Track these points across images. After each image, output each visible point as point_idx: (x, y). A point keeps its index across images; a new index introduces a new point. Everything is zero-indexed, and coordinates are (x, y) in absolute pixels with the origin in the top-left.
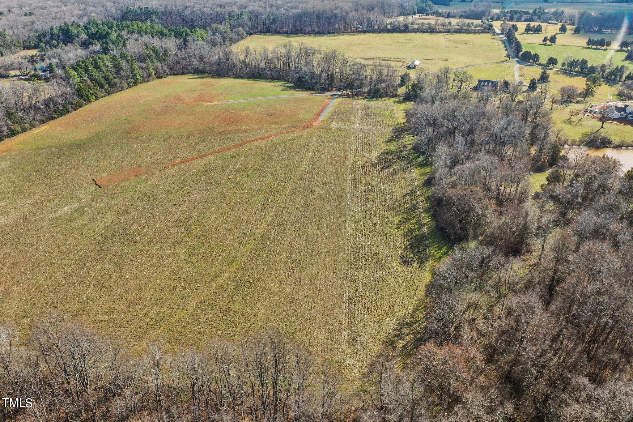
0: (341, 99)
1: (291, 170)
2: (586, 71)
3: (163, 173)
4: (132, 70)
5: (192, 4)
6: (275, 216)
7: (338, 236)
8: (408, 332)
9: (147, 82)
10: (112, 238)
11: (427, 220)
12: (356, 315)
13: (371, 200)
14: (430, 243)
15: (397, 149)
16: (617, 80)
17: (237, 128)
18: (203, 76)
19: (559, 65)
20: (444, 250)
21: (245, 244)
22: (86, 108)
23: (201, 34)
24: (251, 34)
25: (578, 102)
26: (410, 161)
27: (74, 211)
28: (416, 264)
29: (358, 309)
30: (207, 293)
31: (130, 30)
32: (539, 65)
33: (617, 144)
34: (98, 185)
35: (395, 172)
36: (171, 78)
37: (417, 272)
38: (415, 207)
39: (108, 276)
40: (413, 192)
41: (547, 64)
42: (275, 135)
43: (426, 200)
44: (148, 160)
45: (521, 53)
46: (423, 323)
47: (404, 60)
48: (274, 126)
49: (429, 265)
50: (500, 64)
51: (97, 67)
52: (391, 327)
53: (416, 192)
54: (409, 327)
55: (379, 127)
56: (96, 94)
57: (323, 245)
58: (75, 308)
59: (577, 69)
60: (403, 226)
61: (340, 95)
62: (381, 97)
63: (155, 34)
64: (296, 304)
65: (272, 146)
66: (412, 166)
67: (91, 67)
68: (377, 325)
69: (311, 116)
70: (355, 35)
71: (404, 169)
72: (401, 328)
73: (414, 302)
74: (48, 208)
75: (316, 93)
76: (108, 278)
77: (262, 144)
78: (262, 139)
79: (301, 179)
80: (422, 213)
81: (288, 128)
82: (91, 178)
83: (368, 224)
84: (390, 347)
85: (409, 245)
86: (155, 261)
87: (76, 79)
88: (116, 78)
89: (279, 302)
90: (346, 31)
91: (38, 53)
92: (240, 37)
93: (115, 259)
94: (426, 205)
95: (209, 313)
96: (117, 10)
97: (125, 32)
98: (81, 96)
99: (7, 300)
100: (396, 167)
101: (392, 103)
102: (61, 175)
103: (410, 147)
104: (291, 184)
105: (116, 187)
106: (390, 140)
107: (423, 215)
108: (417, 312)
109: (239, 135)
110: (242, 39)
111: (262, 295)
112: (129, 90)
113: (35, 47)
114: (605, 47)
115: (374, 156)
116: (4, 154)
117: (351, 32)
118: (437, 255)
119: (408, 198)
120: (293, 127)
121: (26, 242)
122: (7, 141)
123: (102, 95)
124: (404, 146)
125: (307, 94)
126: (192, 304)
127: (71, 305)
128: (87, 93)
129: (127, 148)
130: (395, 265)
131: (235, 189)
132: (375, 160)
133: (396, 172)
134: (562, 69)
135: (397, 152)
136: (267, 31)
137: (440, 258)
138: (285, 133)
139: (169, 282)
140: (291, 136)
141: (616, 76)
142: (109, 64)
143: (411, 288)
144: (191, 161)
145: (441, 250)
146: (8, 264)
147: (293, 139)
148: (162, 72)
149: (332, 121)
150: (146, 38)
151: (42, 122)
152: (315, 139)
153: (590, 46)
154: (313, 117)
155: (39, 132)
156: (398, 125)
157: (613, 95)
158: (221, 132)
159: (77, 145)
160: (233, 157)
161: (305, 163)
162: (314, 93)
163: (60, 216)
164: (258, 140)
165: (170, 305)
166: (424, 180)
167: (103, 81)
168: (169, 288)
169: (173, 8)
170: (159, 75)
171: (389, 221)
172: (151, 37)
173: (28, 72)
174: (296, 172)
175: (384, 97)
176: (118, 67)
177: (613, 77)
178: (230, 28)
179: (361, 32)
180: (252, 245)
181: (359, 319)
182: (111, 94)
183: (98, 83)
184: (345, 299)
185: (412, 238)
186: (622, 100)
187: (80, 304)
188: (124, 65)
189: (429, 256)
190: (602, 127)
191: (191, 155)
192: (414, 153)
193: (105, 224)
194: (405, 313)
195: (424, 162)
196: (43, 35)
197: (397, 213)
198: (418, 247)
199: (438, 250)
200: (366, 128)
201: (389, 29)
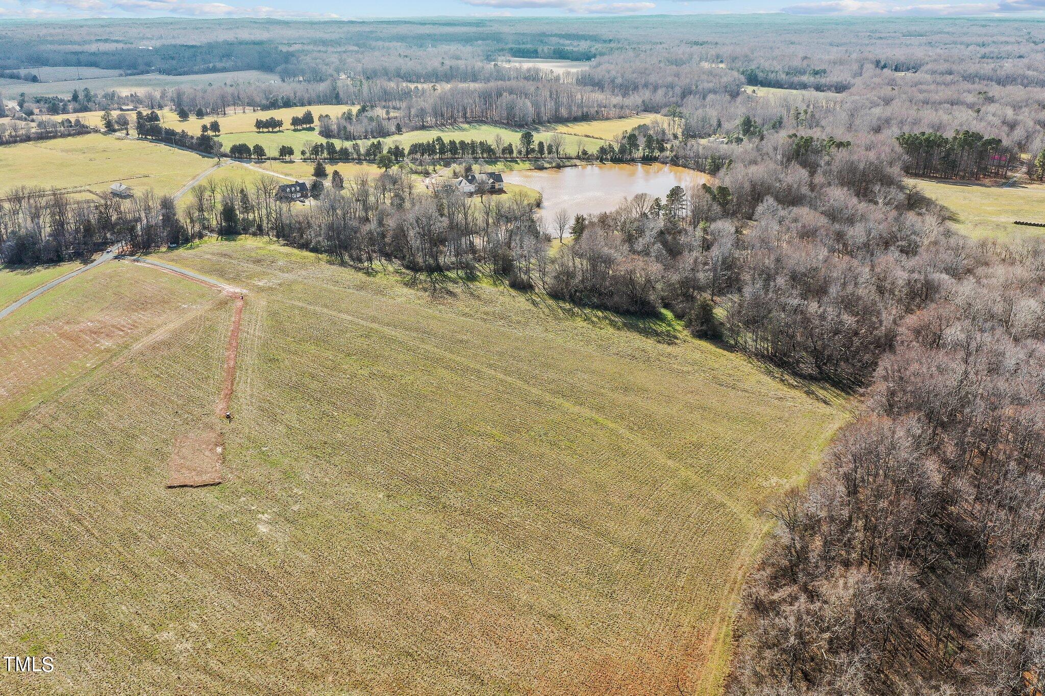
2: (337, 156)
8: (780, 375)
11: (600, 313)
13: (526, 322)
15: (403, 277)
20: (663, 324)
26: (451, 281)
28: (677, 341)
34: (207, 485)
37: (691, 344)
38: (567, 311)
40: (532, 301)
41: (280, 156)
43: (556, 301)
45: (225, 148)
46: (770, 366)
49: (683, 336)
52: (769, 379)
54: (774, 373)
59: (325, 156)
66: (465, 283)
71: (469, 288)
72: (774, 376)
73: (737, 360)
77: (256, 332)
78: (237, 328)
80: (582, 310)
81: (219, 306)
94: (568, 304)
100: (458, 290)
103: (406, 271)
106: (368, 274)
107: (586, 311)
108: (754, 363)
114: (277, 129)
118: (668, 329)
119: (541, 306)
120: (225, 303)
124: (397, 272)
133: (472, 294)
134: (305, 159)
135: (413, 279)
137: (675, 329)
141: (375, 155)
143: (714, 354)
147: (274, 313)
149: (243, 281)
156: (319, 259)
160: (272, 360)
164: (235, 332)
166: (510, 289)
175: (191, 240)
177: (372, 156)
189: (667, 332)
192: (430, 274)
194: (752, 368)
195: (463, 275)
200: (301, 273)
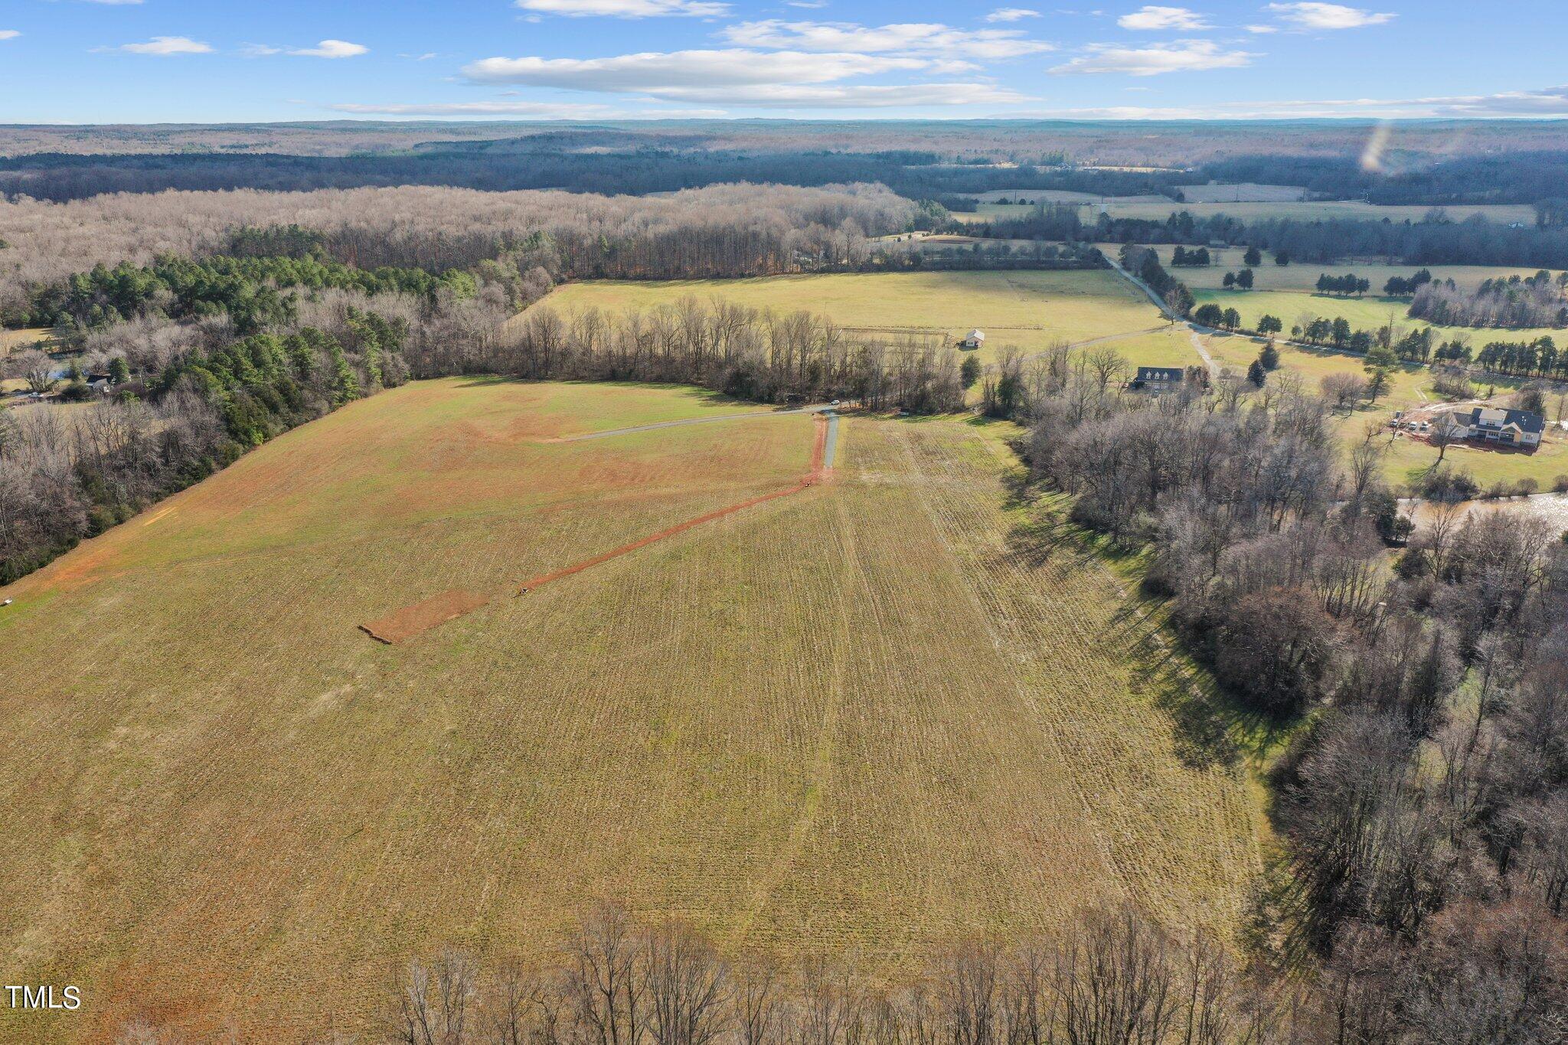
0: (845, 422)
1: (829, 581)
2: (1347, 343)
3: (524, 603)
4: (336, 370)
5: (407, 216)
6: (847, 684)
7: (1015, 719)
8: (1280, 914)
9: (366, 395)
10: (478, 759)
11: (1192, 671)
12: (1146, 886)
13: (1043, 637)
14: (1222, 720)
15: (1036, 523)
16: (1418, 360)
17: (651, 492)
18: (490, 378)
19: (1286, 332)
20: (1260, 734)
21: (813, 750)
22: (248, 462)
23: (463, 283)
24: (561, 282)
25: (1363, 408)
26: (1082, 548)
27: (351, 703)
28: (1216, 767)
29: (1145, 875)
30: (782, 866)
31: (283, 276)
32: (1241, 332)
33: (1489, 491)
34: (379, 640)
35: (1063, 574)
36: (414, 387)
37: (1229, 784)
38: (1147, 647)
39: (516, 848)
40: (1124, 614)
41: (1259, 330)
42: (746, 505)
43: (1164, 627)
44: (472, 574)
45: (1194, 310)
46: (1299, 891)
47: (945, 331)
48: (733, 485)
49: (1247, 766)
50: (1157, 334)
51: (258, 364)
52: (1236, 906)
53: (1132, 612)
54: (1276, 904)
55: (968, 478)
56: (265, 427)
57: (991, 740)
58: (472, 929)
59: (1328, 340)
60: (1146, 689)
61: (839, 412)
62: (931, 412)
63: (350, 286)
64: (1000, 874)
65: (755, 529)
66: (1091, 557)
67: (247, 363)
68: (1205, 905)
69: (804, 458)
70: (805, 278)
71: (1081, 565)
72: (1259, 907)
73: (1257, 848)
74: (279, 700)
75: (784, 409)
76: (518, 853)
77: (728, 524)
78: (722, 514)
79: (862, 598)
80: (1170, 656)
81: (767, 486)
82: (352, 624)
83: (1069, 689)
84: (1258, 950)
85: (1181, 727)
86: (614, 805)
87: (219, 394)
88: (301, 389)
89: (960, 873)
90: (781, 271)
91: (53, 338)
92: (542, 288)
93: (513, 808)
94: (1170, 639)
95: (810, 913)
96: (217, 233)
97: (270, 282)
98: (234, 434)
99: (287, 924)
100: (1058, 562)
101: (965, 425)
102: (271, 619)
103: (1063, 517)
104: (844, 613)
105: (425, 640)
106: (1010, 505)
107: (1173, 660)
108: (1276, 870)
109: (664, 507)
110: (545, 293)
111: (911, 860)
112: (332, 416)
113: (34, 324)
114: (1356, 293)
115: (996, 540)
116: (96, 578)
117: (791, 272)
118: (1251, 743)
119: (1121, 625)
120: (778, 485)
121: (264, 783)
122: (84, 545)
123: (278, 430)
124: (1049, 515)
125: (763, 413)
126: (759, 896)
127: (458, 924)
128: (247, 426)
129: (407, 549)
130: (1172, 770)
131: (719, 629)
132: (1006, 550)
133: (1066, 573)
134: (1295, 341)
135: (1042, 529)
136: (597, 273)
137: (1261, 750)
138: (766, 499)
139: (678, 850)
140: (784, 504)
141: (1414, 352)
142: (281, 357)
143: (1234, 817)
144: (580, 569)
145: (1255, 733)
146: (246, 840)
147: (794, 512)
148: (394, 372)
149: (857, 469)
150: (332, 296)
151: (157, 498)
152: (843, 510)
153: (1325, 292)
154: (811, 462)
155: (160, 522)
156: (1006, 471)
157: (1425, 391)
158: (617, 504)
159: (275, 548)
160: (675, 557)
161: (851, 562)
162: (778, 410)
163: (322, 718)
164: (712, 516)
165: (707, 901)
166: (1135, 585)
167: (277, 397)
168: (681, 862)
169: (363, 224)
170: (388, 380)
171: (1108, 677)
172: (343, 292)
173: (48, 383)
174: (840, 582)
175: (938, 413)
176: (301, 362)
177: (1409, 354)
178: (518, 269)
179: (816, 272)
180: (828, 750)
181: (1157, 895)
182: (296, 426)
183: (265, 401)
184: (1105, 855)
185: (1178, 712)
186: (1448, 401)
187: (480, 919)
188: (317, 358)
189: (1237, 747)
190: (1441, 458)
191: (570, 559)
192: (1079, 530)
193: (442, 727)
194: (1251, 874)
195: (1115, 546)
196: (52, 293)
197: (1116, 660)
198: (1200, 729)
199: (1250, 732)
200: (941, 480)
201: (878, 265)
